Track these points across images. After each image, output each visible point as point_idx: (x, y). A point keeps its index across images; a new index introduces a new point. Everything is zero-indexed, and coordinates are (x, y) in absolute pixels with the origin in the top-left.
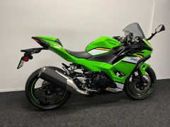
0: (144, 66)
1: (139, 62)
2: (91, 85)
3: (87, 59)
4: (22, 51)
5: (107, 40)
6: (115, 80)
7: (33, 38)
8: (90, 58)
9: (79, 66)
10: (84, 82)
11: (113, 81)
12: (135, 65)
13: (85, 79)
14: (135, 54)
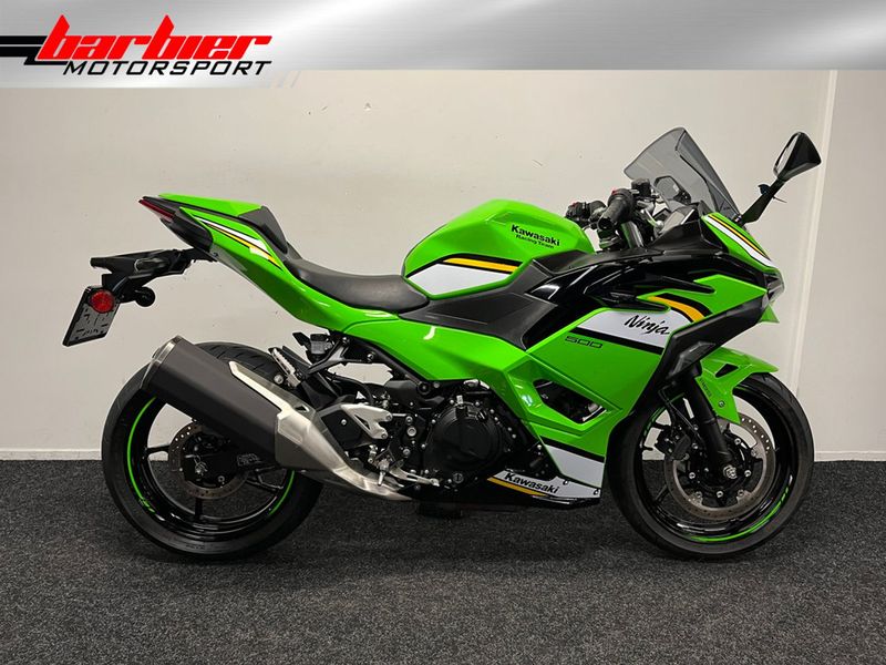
0: (728, 369)
1: (681, 342)
2: (416, 451)
3: (399, 311)
4: (96, 262)
5: (505, 217)
6: (539, 431)
7: (147, 202)
8: (419, 308)
9: (359, 350)
10: (379, 432)
11: (531, 439)
12: (656, 359)
13: (386, 415)
14: (651, 297)
